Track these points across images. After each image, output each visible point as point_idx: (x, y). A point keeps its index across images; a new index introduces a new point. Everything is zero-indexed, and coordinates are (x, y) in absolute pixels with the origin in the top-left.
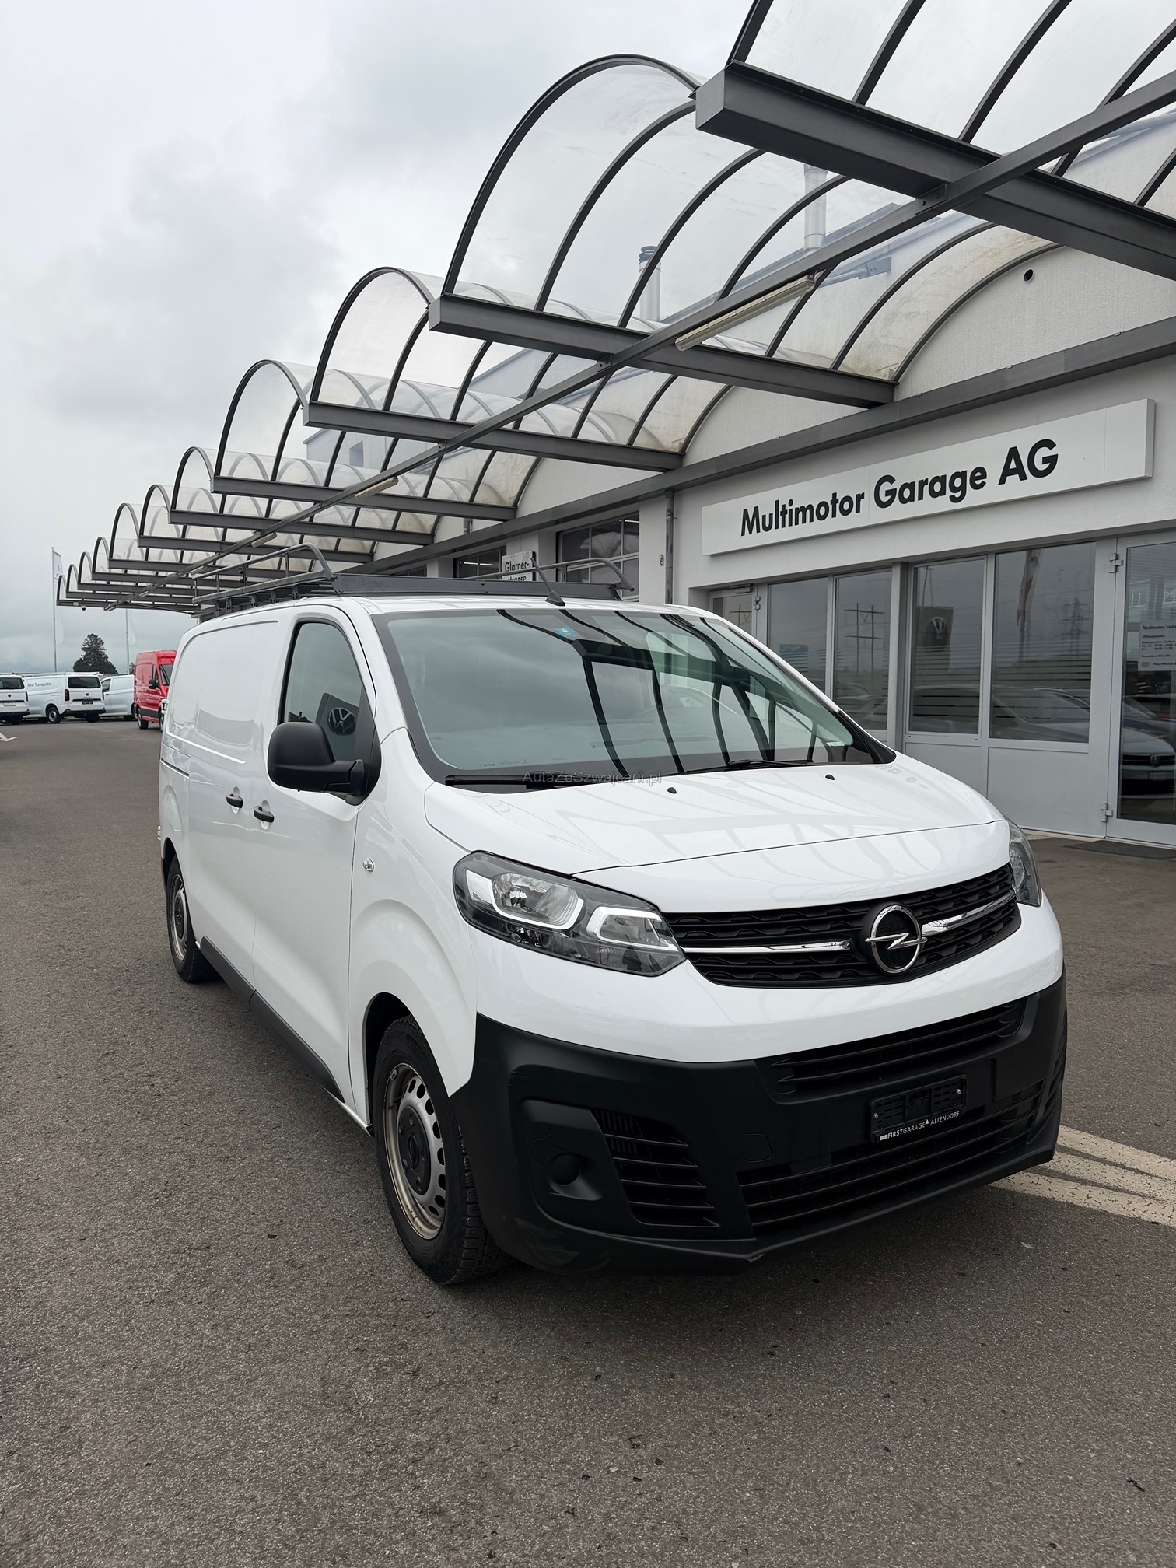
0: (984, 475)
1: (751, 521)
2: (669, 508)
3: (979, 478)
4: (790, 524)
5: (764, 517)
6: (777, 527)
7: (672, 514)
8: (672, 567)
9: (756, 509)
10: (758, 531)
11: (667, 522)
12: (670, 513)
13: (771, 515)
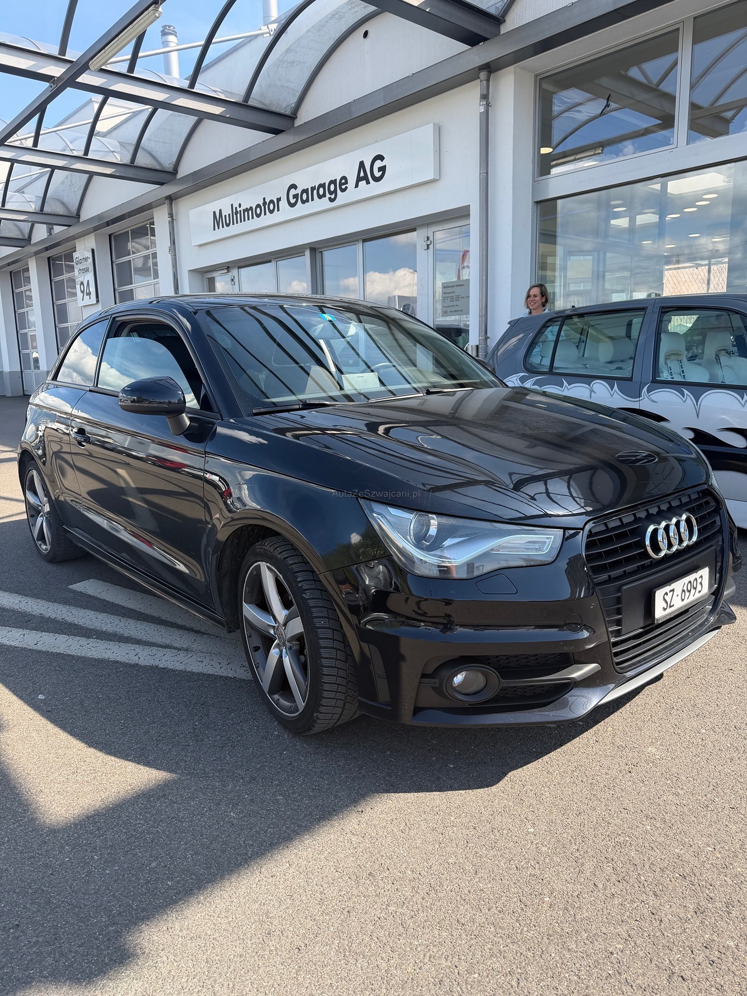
0: (346, 182)
1: (219, 220)
2: (169, 212)
3: (344, 184)
4: (241, 222)
5: (225, 216)
6: (233, 224)
7: (172, 216)
8: (175, 255)
9: (220, 210)
10: (223, 227)
11: (169, 222)
12: (171, 215)
13: (229, 215)
